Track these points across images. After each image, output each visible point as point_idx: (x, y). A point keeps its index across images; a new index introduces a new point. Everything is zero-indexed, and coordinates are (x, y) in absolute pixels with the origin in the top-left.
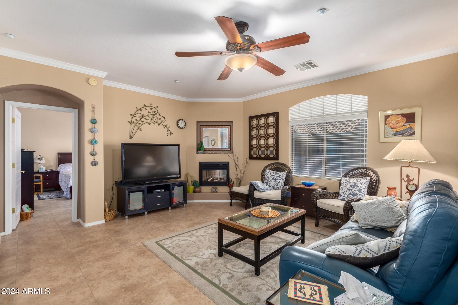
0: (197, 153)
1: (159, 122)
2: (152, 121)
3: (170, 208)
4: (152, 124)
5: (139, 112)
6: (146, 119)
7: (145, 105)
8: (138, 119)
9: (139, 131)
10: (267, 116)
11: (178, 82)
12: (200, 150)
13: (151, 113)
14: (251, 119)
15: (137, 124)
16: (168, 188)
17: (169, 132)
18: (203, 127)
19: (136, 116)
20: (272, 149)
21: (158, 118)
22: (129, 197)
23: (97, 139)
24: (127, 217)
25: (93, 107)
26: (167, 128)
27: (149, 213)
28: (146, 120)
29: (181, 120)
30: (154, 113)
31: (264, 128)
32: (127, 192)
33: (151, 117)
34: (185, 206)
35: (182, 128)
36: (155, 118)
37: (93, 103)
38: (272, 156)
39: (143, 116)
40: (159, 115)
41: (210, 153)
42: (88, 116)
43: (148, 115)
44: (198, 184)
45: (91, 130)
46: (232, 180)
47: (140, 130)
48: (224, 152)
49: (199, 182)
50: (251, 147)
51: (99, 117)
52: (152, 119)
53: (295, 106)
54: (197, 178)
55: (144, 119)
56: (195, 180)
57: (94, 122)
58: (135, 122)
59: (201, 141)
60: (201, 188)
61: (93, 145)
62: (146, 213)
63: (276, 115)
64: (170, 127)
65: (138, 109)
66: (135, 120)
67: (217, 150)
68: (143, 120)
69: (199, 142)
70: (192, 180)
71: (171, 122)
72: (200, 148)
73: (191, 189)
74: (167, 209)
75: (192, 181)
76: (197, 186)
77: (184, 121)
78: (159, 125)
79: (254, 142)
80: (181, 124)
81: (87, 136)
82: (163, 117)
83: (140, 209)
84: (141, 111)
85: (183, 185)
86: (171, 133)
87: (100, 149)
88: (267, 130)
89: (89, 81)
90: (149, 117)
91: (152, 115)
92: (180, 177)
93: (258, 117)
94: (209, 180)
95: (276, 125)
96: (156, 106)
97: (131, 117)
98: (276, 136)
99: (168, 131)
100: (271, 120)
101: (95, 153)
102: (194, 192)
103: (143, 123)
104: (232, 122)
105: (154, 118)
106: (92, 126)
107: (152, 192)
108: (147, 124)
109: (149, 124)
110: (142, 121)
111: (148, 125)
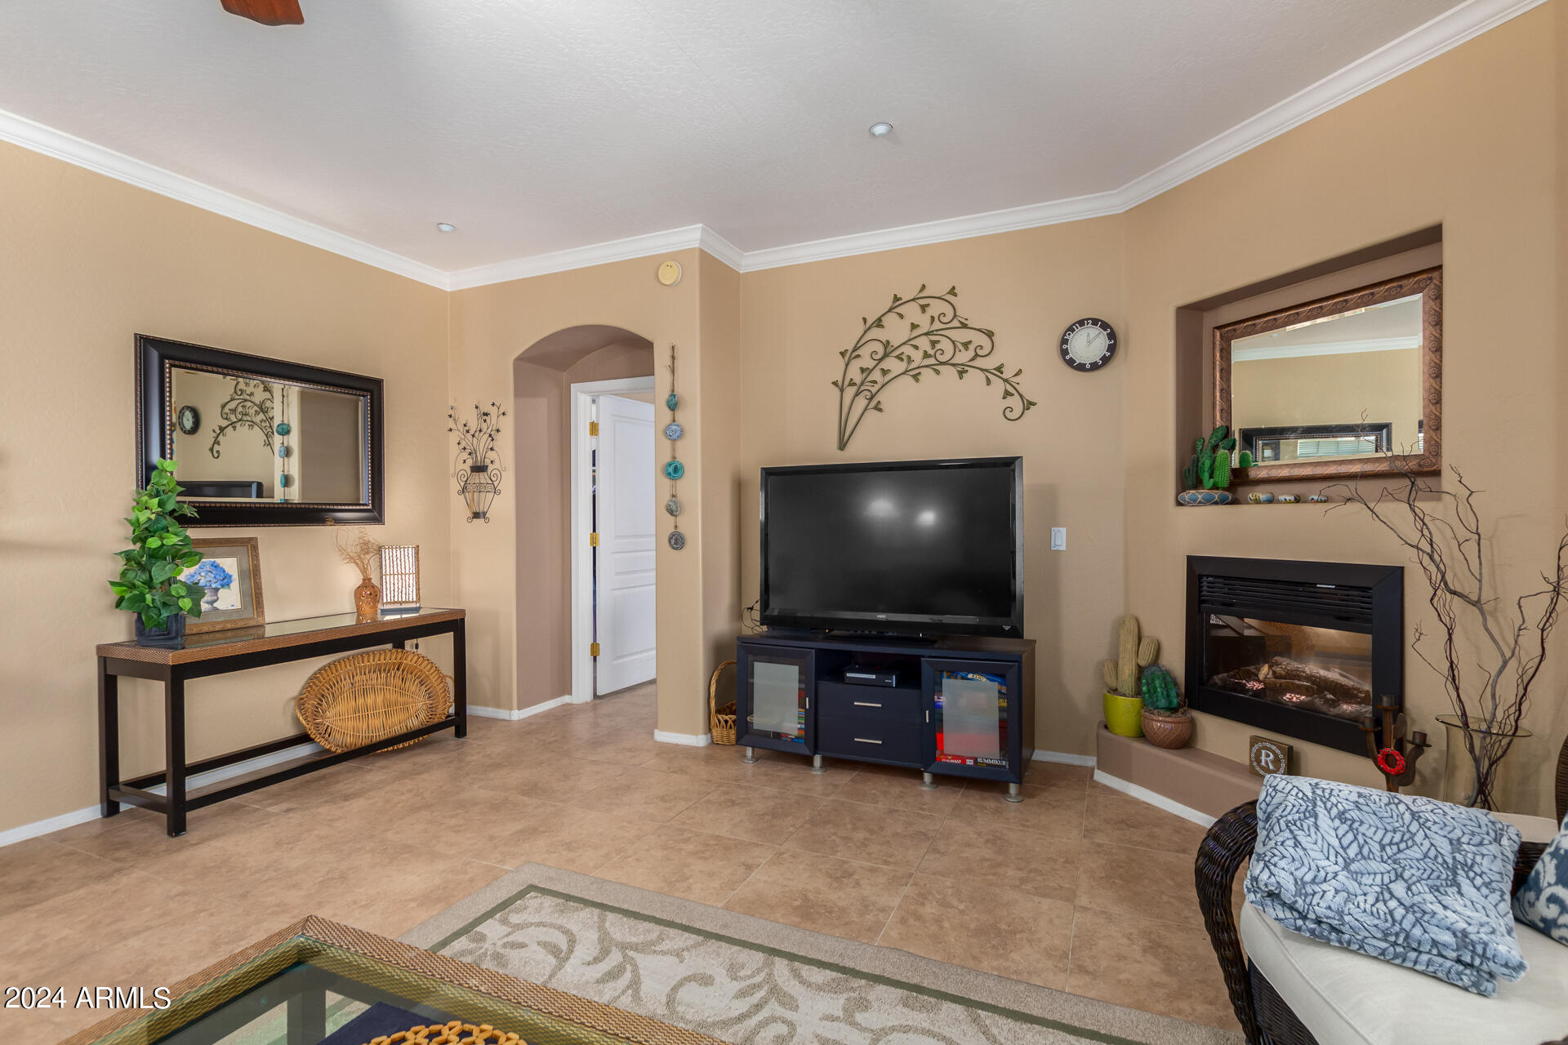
1: (963, 357)
2: (932, 361)
4: (927, 373)
5: (875, 333)
6: (900, 357)
7: (900, 299)
8: (870, 364)
9: (872, 414)
12: (1200, 486)
13: (926, 327)
15: (862, 388)
17: (1015, 402)
18: (1229, 332)
19: (861, 356)
21: (954, 342)
26: (1006, 381)
28: (903, 363)
29: (1085, 322)
30: (937, 325)
33: (924, 343)
35: (1088, 366)
36: (944, 344)
39: (888, 349)
40: (964, 326)
43: (910, 340)
47: (878, 408)
52: (926, 355)
55: (895, 359)
58: (858, 379)
64: (1019, 372)
65: (869, 323)
66: (857, 371)
68: (889, 363)
71: (1024, 348)
76: (1167, 708)
77: (1106, 327)
78: (961, 374)
80: (1088, 345)
82: (979, 330)
84: (883, 327)
86: (1028, 405)
90: (916, 347)
91: (926, 334)
96: (949, 289)
97: (841, 361)
99: (1007, 394)
103: (891, 376)
105: (938, 346)
108: (906, 379)
109: (916, 377)
110: (884, 372)
111: (912, 380)
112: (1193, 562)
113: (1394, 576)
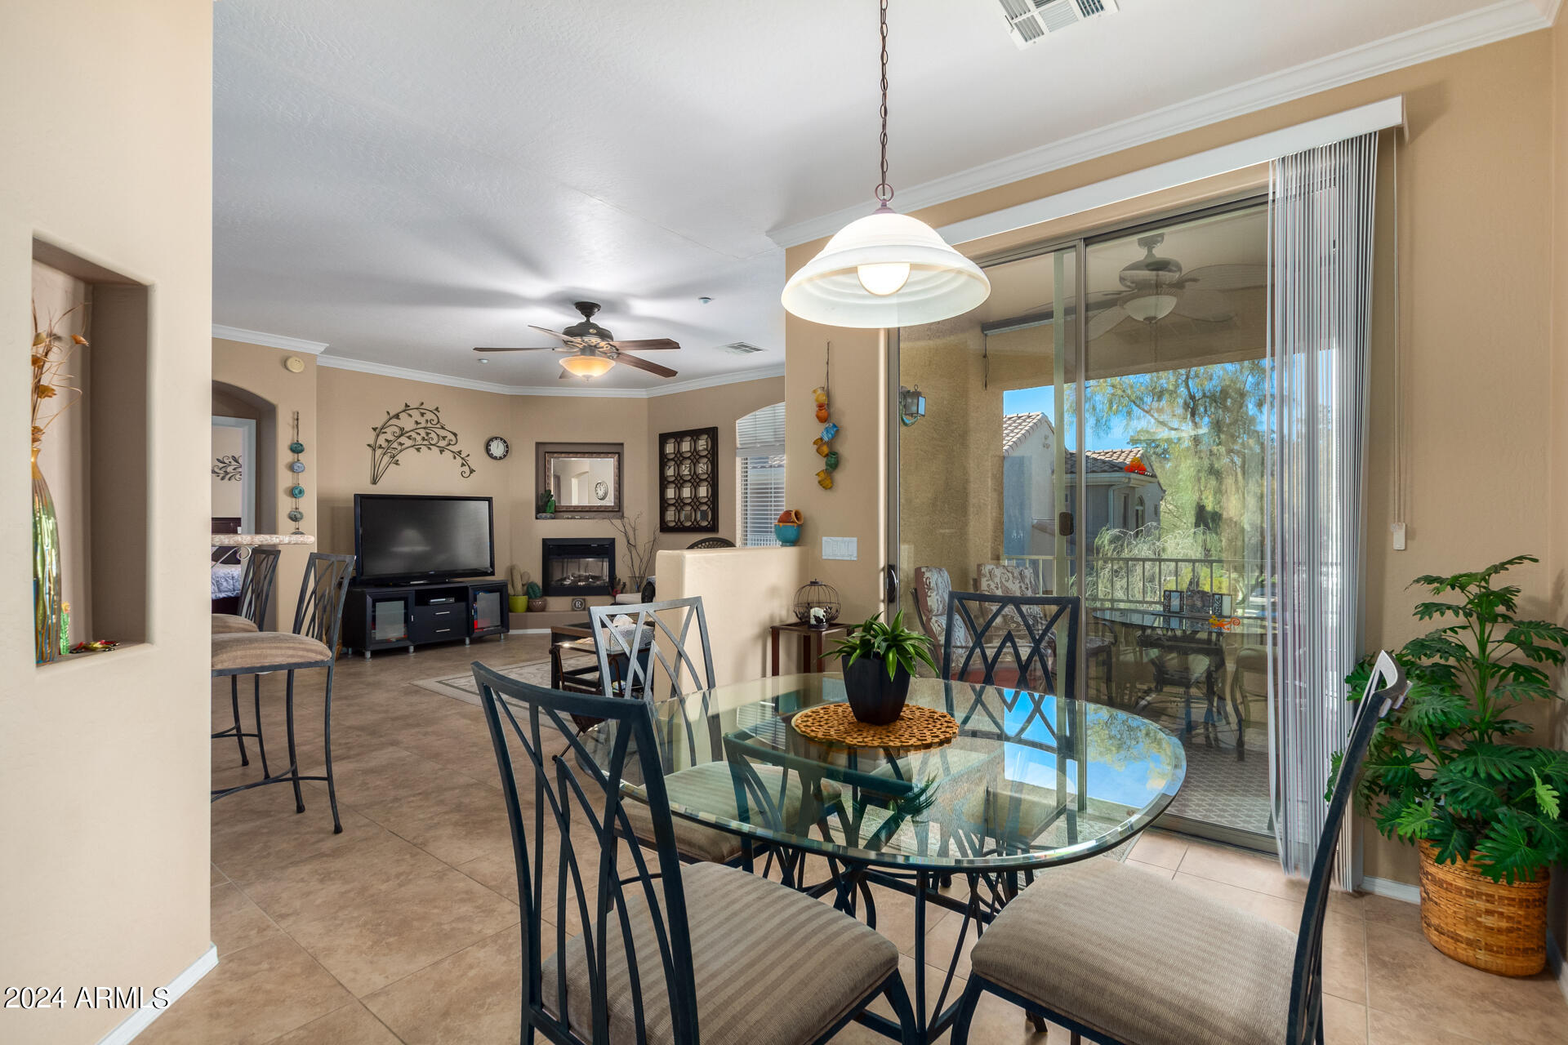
0: (537, 518)
1: (442, 443)
2: (426, 443)
3: (467, 641)
4: (424, 449)
5: (395, 421)
6: (409, 437)
7: (407, 406)
8: (391, 438)
9: (393, 466)
10: (695, 434)
11: (485, 361)
12: (545, 512)
13: (423, 425)
14: (664, 438)
15: (388, 451)
16: (463, 596)
17: (466, 469)
18: (551, 455)
19: (386, 433)
20: (704, 508)
21: (438, 435)
22: (374, 611)
23: (302, 485)
24: (368, 654)
25: (296, 417)
26: (462, 458)
27: (418, 649)
28: (411, 441)
29: (496, 438)
30: (429, 425)
31: (689, 461)
32: (369, 600)
33: (423, 432)
34: (504, 639)
35: (497, 458)
36: (433, 435)
37: (295, 410)
38: (704, 524)
39: (402, 432)
40: (443, 428)
41: (568, 518)
42: (284, 436)
43: (415, 428)
44: (539, 592)
45: (291, 467)
46: (620, 580)
47: (397, 463)
48: (601, 515)
49: (541, 588)
50: (664, 505)
51: (308, 438)
52: (423, 439)
53: (747, 417)
54: (537, 577)
55: (406, 438)
56: (532, 582)
57: (297, 449)
58: (384, 444)
59: (547, 489)
60: (546, 600)
61: (294, 499)
62: (412, 649)
63: (712, 433)
64: (468, 455)
65: (391, 415)
66: (384, 441)
67: (587, 511)
68: (403, 439)
69: (542, 491)
70: (525, 582)
71: (470, 445)
72: (546, 505)
73: (521, 602)
74: (463, 643)
75: (523, 585)
76: (536, 597)
77: (505, 442)
78: (441, 452)
79: (670, 493)
80: (497, 449)
81: (284, 480)
82: (450, 432)
83: (398, 640)
84: (399, 419)
85: (500, 589)
86: (472, 471)
87: (309, 506)
88: (695, 465)
89: (289, 363)
90: (418, 434)
91: (424, 428)
92: (493, 574)
93: (679, 436)
94: (568, 582)
95: (713, 456)
96: (435, 408)
97: (373, 434)
98: (713, 481)
99: (463, 465)
100: (703, 444)
101: (298, 516)
102: (529, 609)
103: (404, 447)
104: (622, 444)
105: (430, 436)
106: (294, 459)
107: (427, 603)
108: (413, 450)
109: (418, 450)
110: (401, 444)
111: (416, 451)
112: (545, 541)
113: (612, 541)
